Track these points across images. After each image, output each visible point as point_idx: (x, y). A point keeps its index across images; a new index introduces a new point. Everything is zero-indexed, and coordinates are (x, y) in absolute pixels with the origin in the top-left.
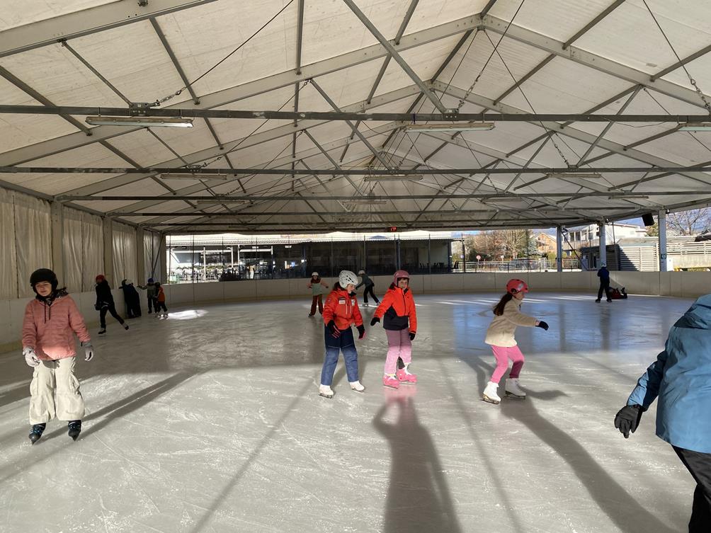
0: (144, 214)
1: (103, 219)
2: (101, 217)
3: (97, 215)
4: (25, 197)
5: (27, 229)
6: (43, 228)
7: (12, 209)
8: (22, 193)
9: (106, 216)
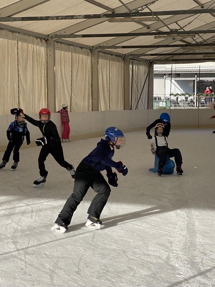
1: (91, 52)
2: (90, 50)
3: (87, 49)
4: (26, 37)
5: (26, 63)
6: (40, 61)
7: (16, 48)
8: (24, 34)
9: (94, 49)
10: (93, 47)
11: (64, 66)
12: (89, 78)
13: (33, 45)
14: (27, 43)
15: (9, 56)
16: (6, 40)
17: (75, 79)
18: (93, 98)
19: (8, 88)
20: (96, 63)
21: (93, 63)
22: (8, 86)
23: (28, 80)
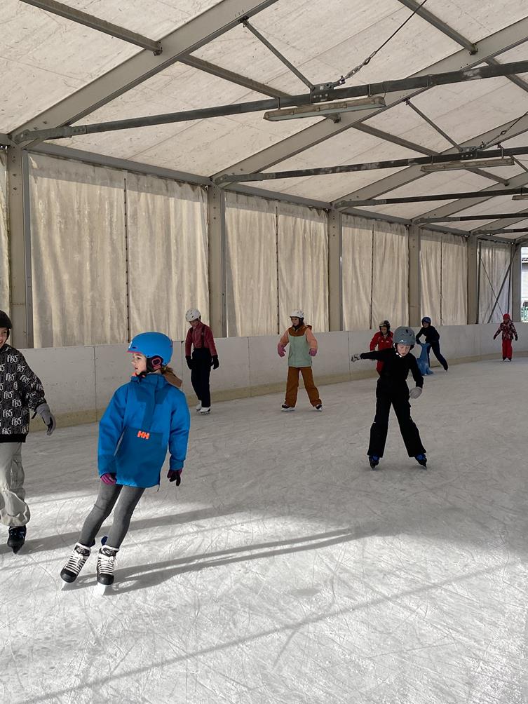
0: (462, 219)
1: (408, 228)
2: (406, 225)
3: (400, 224)
4: (293, 207)
5: (293, 249)
6: (316, 245)
7: (274, 224)
8: (289, 202)
9: (412, 224)
10: (411, 220)
11: (360, 253)
12: (403, 273)
13: (303, 220)
14: (293, 216)
15: (262, 241)
16: (257, 212)
17: (378, 273)
18: (411, 305)
19: (259, 290)
20: (417, 247)
21: (411, 247)
22: (260, 288)
23: (296, 277)
